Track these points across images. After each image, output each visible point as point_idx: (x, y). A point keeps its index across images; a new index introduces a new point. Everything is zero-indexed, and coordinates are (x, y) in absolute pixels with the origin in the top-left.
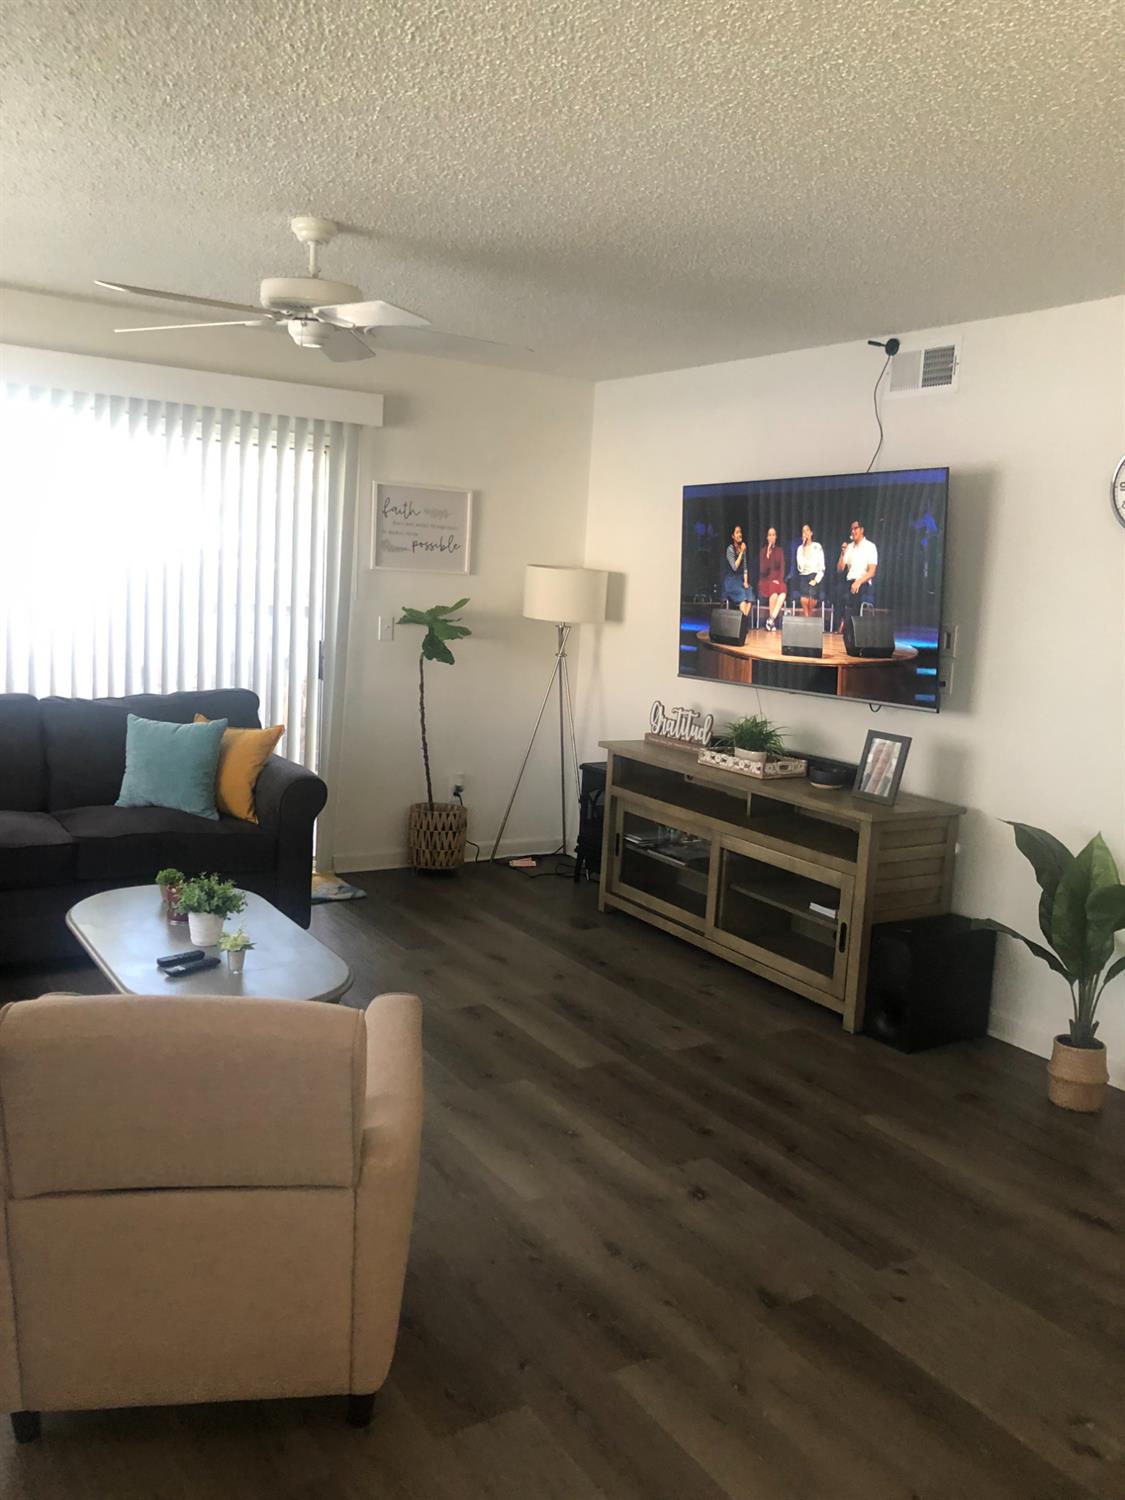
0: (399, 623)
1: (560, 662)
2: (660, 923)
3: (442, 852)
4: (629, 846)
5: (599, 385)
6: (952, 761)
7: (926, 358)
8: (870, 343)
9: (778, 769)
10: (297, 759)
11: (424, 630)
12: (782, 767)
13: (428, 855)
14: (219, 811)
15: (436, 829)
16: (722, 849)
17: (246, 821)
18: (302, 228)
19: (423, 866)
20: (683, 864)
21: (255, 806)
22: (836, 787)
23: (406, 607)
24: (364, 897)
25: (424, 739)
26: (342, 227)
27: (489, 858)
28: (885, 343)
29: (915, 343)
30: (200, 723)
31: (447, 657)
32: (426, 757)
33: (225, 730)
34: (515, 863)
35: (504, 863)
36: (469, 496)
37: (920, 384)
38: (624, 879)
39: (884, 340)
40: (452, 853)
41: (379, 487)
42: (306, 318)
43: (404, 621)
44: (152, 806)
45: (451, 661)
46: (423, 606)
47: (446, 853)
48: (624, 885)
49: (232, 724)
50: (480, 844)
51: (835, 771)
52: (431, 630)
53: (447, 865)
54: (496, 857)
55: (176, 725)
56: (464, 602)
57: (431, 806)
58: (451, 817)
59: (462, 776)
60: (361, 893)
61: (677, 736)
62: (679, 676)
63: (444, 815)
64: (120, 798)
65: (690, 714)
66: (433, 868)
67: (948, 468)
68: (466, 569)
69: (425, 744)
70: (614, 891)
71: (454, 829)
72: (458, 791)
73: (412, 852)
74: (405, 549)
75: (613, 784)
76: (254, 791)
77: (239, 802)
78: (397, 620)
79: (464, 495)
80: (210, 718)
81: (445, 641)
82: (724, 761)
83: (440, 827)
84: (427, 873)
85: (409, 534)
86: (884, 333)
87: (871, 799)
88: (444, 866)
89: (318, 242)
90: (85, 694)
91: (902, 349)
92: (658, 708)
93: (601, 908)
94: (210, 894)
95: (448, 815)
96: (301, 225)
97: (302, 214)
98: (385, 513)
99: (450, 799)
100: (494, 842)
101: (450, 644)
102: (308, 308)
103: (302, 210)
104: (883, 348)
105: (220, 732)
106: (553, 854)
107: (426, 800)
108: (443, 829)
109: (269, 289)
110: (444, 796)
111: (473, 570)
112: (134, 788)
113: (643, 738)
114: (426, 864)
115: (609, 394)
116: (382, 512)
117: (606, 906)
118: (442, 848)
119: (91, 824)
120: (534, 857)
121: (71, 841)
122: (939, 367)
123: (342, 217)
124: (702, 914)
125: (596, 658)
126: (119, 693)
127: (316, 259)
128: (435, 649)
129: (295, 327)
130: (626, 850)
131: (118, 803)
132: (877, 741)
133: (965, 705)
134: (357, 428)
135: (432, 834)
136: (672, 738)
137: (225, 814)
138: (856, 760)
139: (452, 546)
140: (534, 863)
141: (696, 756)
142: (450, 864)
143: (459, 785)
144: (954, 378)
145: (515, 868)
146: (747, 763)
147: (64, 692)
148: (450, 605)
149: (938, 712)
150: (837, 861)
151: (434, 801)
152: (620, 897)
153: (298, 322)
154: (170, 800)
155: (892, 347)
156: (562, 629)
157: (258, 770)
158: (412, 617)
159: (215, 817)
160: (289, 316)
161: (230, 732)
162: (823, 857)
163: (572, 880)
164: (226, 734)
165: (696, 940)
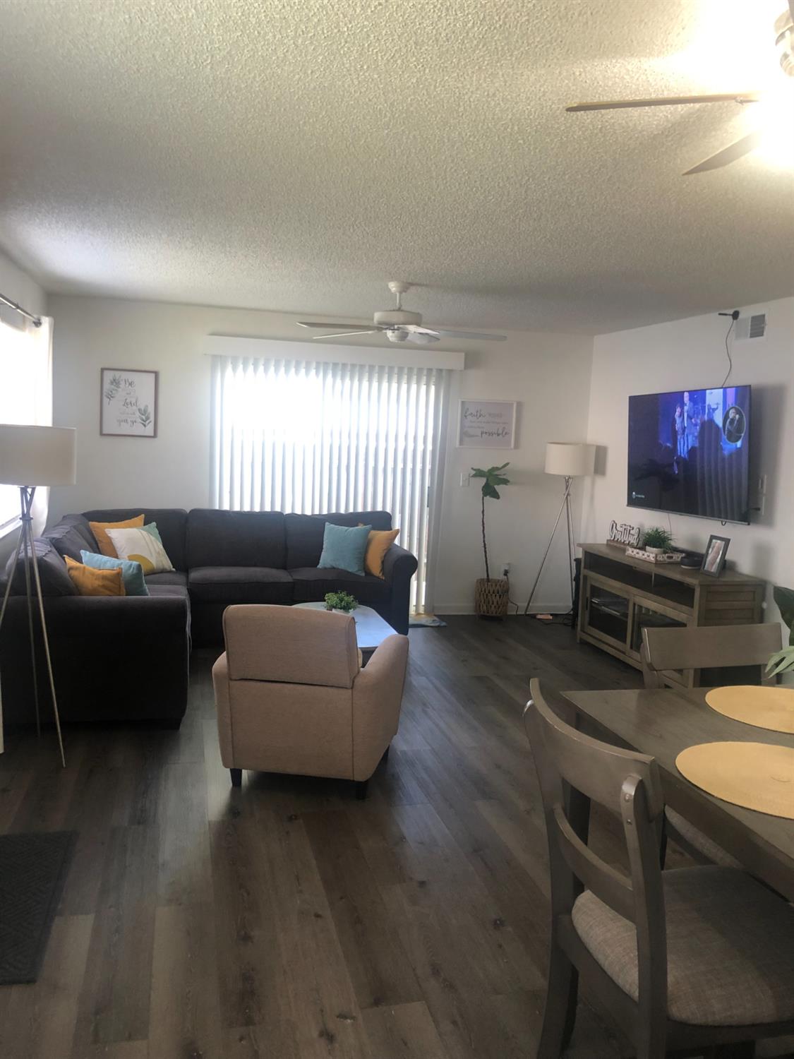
0: (472, 476)
1: (567, 498)
2: (605, 648)
3: (493, 606)
4: (594, 605)
5: (596, 337)
6: (763, 554)
7: (752, 321)
8: (720, 314)
9: (666, 558)
10: (406, 547)
11: (483, 481)
12: (668, 557)
13: (485, 607)
14: (366, 572)
15: (489, 592)
16: (634, 604)
17: (378, 578)
18: (393, 286)
19: (482, 613)
20: (618, 614)
21: (383, 570)
22: (694, 568)
23: (475, 468)
24: (445, 626)
25: (484, 541)
26: (411, 284)
27: (523, 613)
28: (732, 313)
29: (747, 313)
30: (361, 527)
31: (496, 495)
32: (485, 552)
33: (370, 532)
34: (539, 617)
35: (533, 616)
36: (515, 405)
37: (749, 335)
38: (591, 624)
39: (731, 312)
40: (499, 607)
41: (463, 403)
42: (394, 330)
43: (475, 476)
44: (334, 568)
45: (498, 497)
46: (486, 468)
47: (495, 607)
48: (589, 627)
49: (374, 528)
50: (519, 604)
51: (696, 559)
52: (487, 480)
53: (496, 613)
54: (528, 613)
55: (347, 528)
56: (508, 464)
57: (488, 580)
58: (498, 586)
59: (509, 564)
60: (444, 624)
61: (623, 541)
62: (628, 505)
63: (494, 585)
64: (320, 564)
65: (629, 528)
66: (488, 615)
67: (750, 386)
68: (512, 446)
69: (485, 545)
70: (586, 631)
71: (500, 593)
72: (506, 573)
73: (478, 606)
74: (477, 436)
75: (585, 568)
76: (383, 562)
77: (375, 567)
78: (471, 475)
79: (512, 404)
80: (365, 525)
81: (496, 487)
82: (638, 553)
83: (491, 592)
84: (485, 618)
85: (479, 427)
86: (731, 308)
87: (708, 574)
88: (494, 614)
89: (401, 293)
90: (308, 512)
91: (741, 316)
92: (614, 525)
93: (578, 641)
94: (341, 600)
95: (496, 585)
96: (393, 285)
97: (392, 281)
98: (466, 416)
99: (502, 577)
100: (526, 604)
101: (499, 488)
102: (394, 325)
103: (392, 279)
104: (731, 317)
105: (368, 532)
106: (566, 614)
107: (486, 577)
108: (494, 593)
109: (377, 316)
110: (497, 575)
111: (517, 446)
112: (326, 559)
113: (605, 542)
114: (484, 612)
115: (602, 342)
116: (464, 416)
117: (581, 639)
118: (493, 604)
119: (305, 574)
120: (551, 615)
121: (292, 581)
122: (758, 326)
123: (410, 281)
124: (624, 641)
125: (592, 498)
126: (325, 512)
127: (400, 300)
128: (489, 491)
129: (389, 333)
130: (591, 606)
131: (318, 567)
132: (714, 541)
133: (769, 522)
134: (450, 371)
135: (487, 595)
136: (620, 542)
137: (368, 573)
138: (704, 551)
139: (504, 433)
140: (551, 617)
141: (624, 551)
142: (498, 613)
143: (507, 569)
144: (765, 333)
145: (539, 619)
146: (651, 554)
147: (298, 511)
148: (500, 466)
149: (749, 524)
150: (684, 608)
151: (490, 577)
152: (589, 635)
153: (391, 331)
154: (342, 566)
155: (735, 315)
156: (568, 480)
157: (386, 551)
158: (479, 473)
159: (363, 574)
160: (386, 329)
161: (373, 532)
162: (679, 606)
163: (570, 627)
164: (370, 534)
165: (622, 657)
